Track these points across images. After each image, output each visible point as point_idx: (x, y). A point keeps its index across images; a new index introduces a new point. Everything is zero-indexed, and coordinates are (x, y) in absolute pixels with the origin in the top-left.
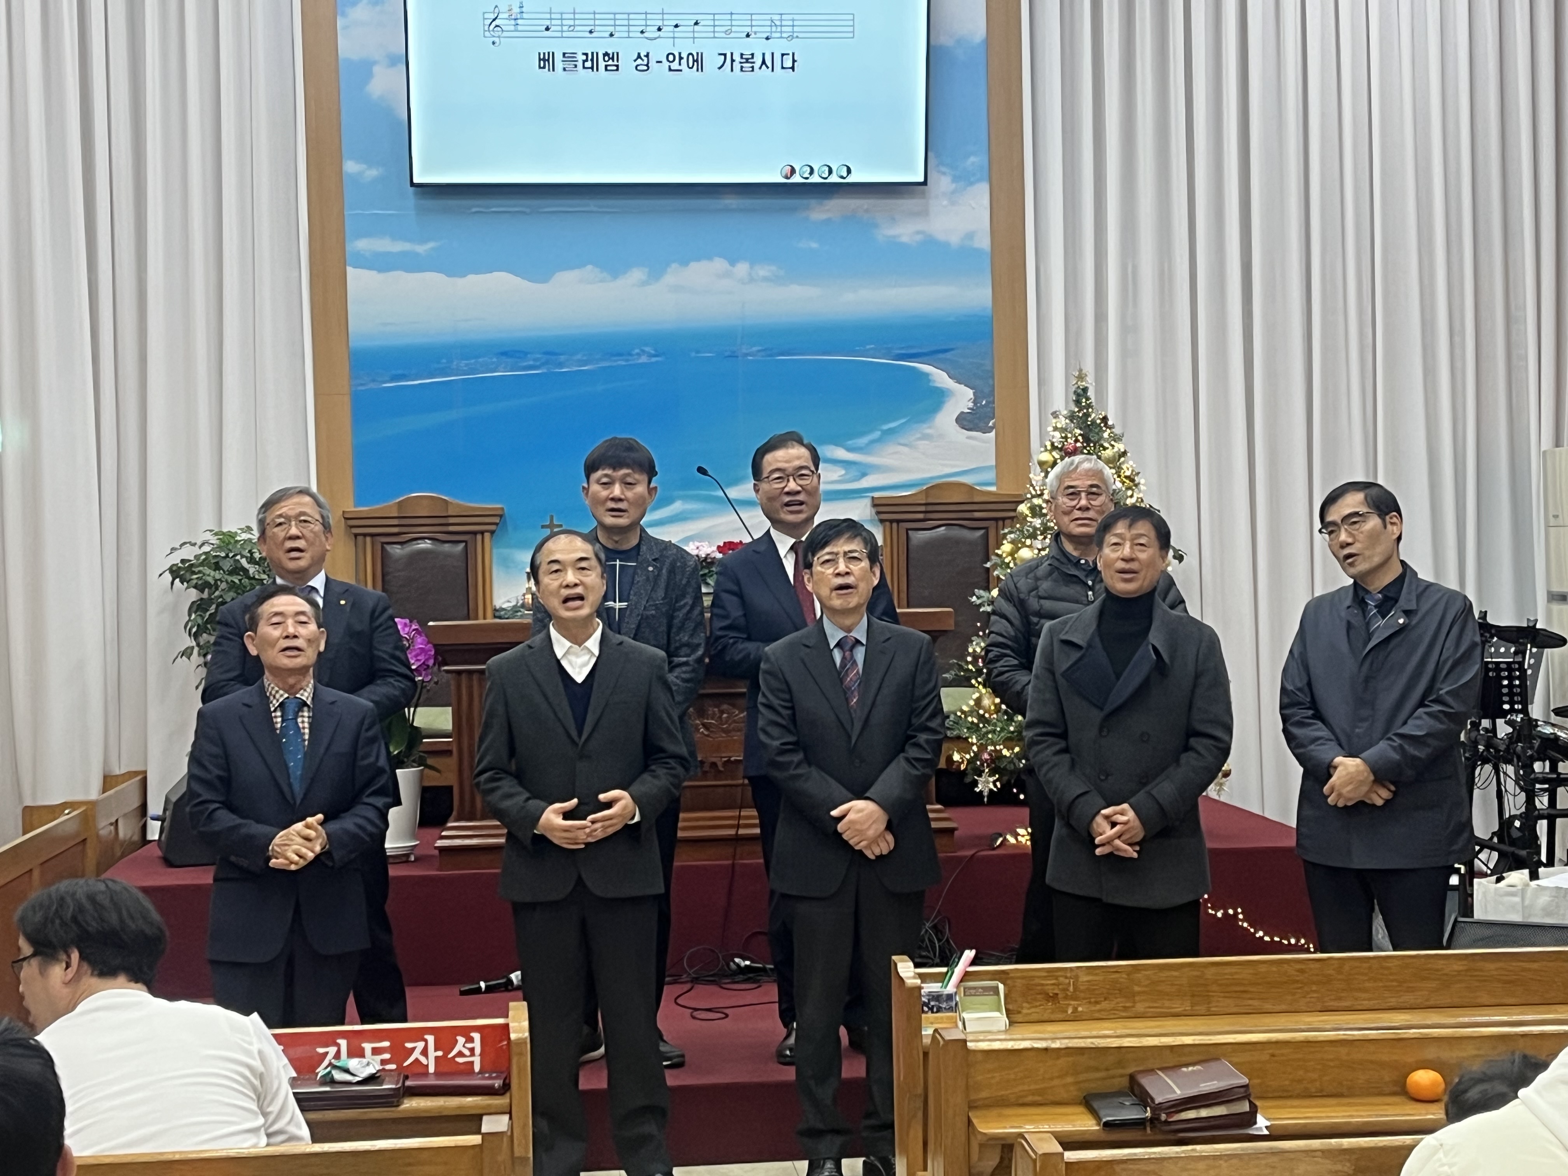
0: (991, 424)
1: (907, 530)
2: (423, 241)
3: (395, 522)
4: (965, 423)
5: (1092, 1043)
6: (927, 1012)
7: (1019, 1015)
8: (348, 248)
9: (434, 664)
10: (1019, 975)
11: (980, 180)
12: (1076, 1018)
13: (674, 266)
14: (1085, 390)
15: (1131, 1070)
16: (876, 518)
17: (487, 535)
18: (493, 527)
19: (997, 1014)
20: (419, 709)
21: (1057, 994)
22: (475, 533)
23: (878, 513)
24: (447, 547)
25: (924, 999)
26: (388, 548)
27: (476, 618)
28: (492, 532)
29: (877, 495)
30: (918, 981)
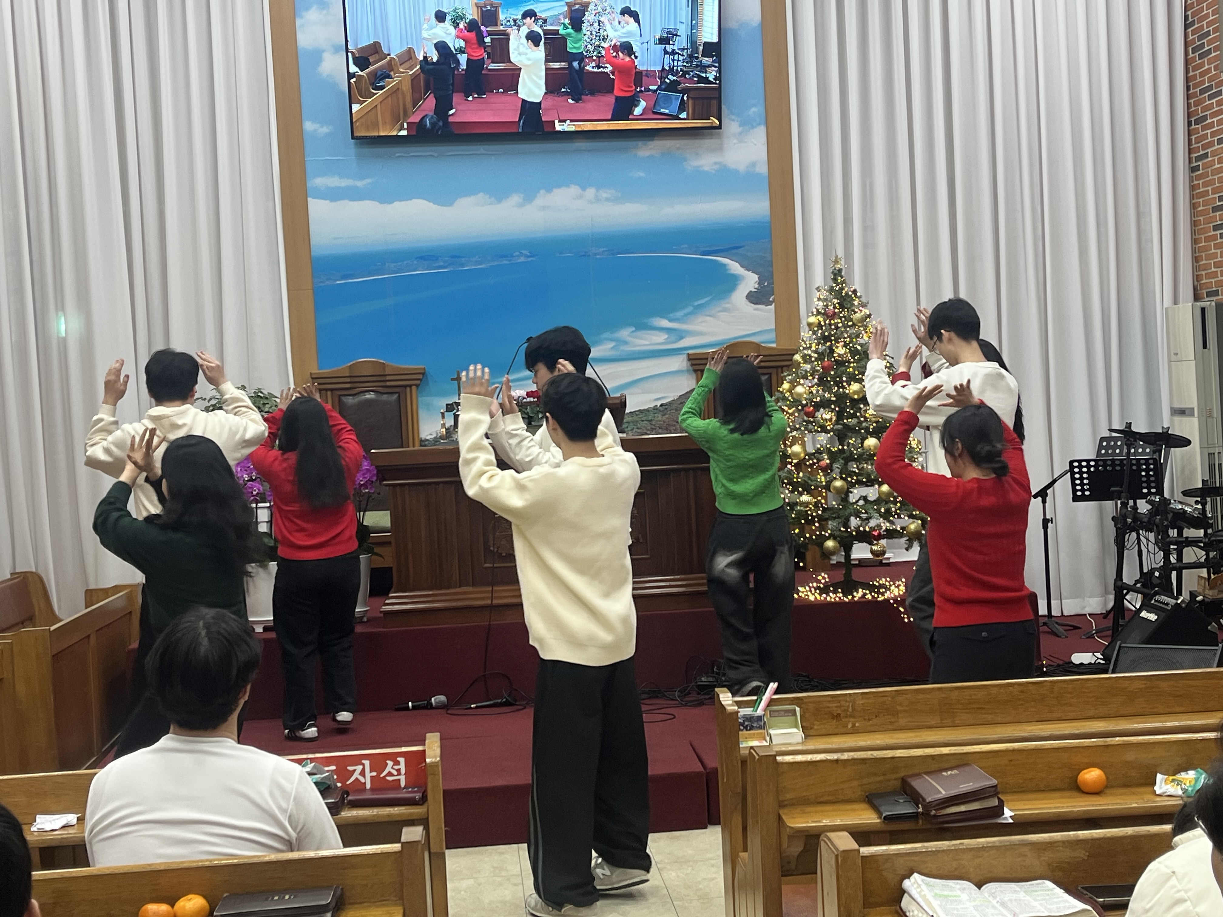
0: (771, 299)
2: (362, 178)
3: (348, 380)
4: (753, 299)
5: (872, 755)
6: (742, 730)
7: (812, 730)
8: (309, 185)
9: (377, 480)
10: (811, 700)
11: (760, 124)
12: (854, 732)
13: (542, 192)
14: (840, 270)
15: (902, 774)
16: (691, 368)
17: (414, 388)
18: (418, 382)
19: (794, 730)
20: (367, 513)
21: (839, 715)
22: (405, 386)
23: (692, 365)
24: (385, 397)
25: (740, 720)
26: (344, 399)
27: (408, 447)
28: (417, 386)
29: (691, 352)
30: (736, 708)
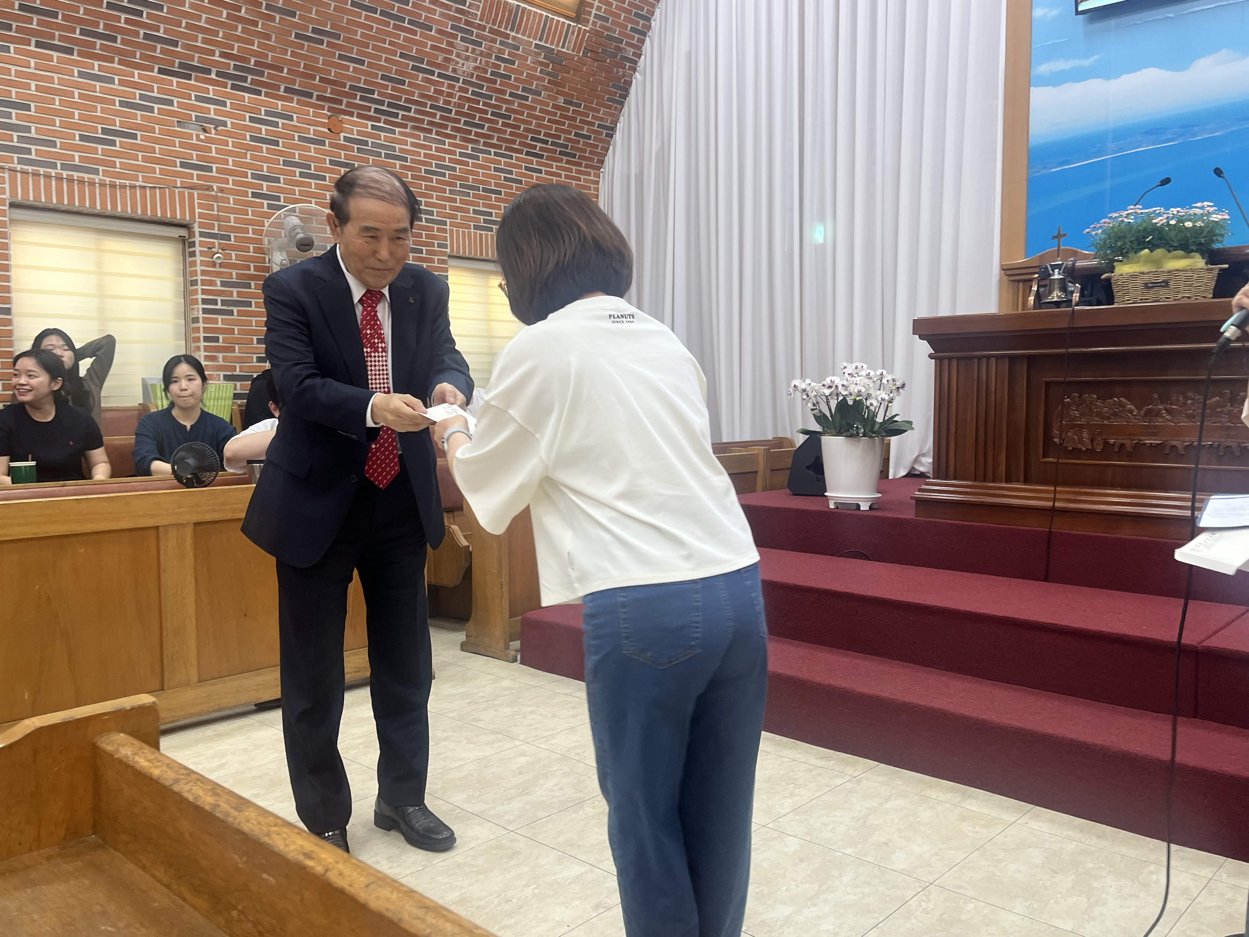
2: (1089, 56)
8: (1032, 74)
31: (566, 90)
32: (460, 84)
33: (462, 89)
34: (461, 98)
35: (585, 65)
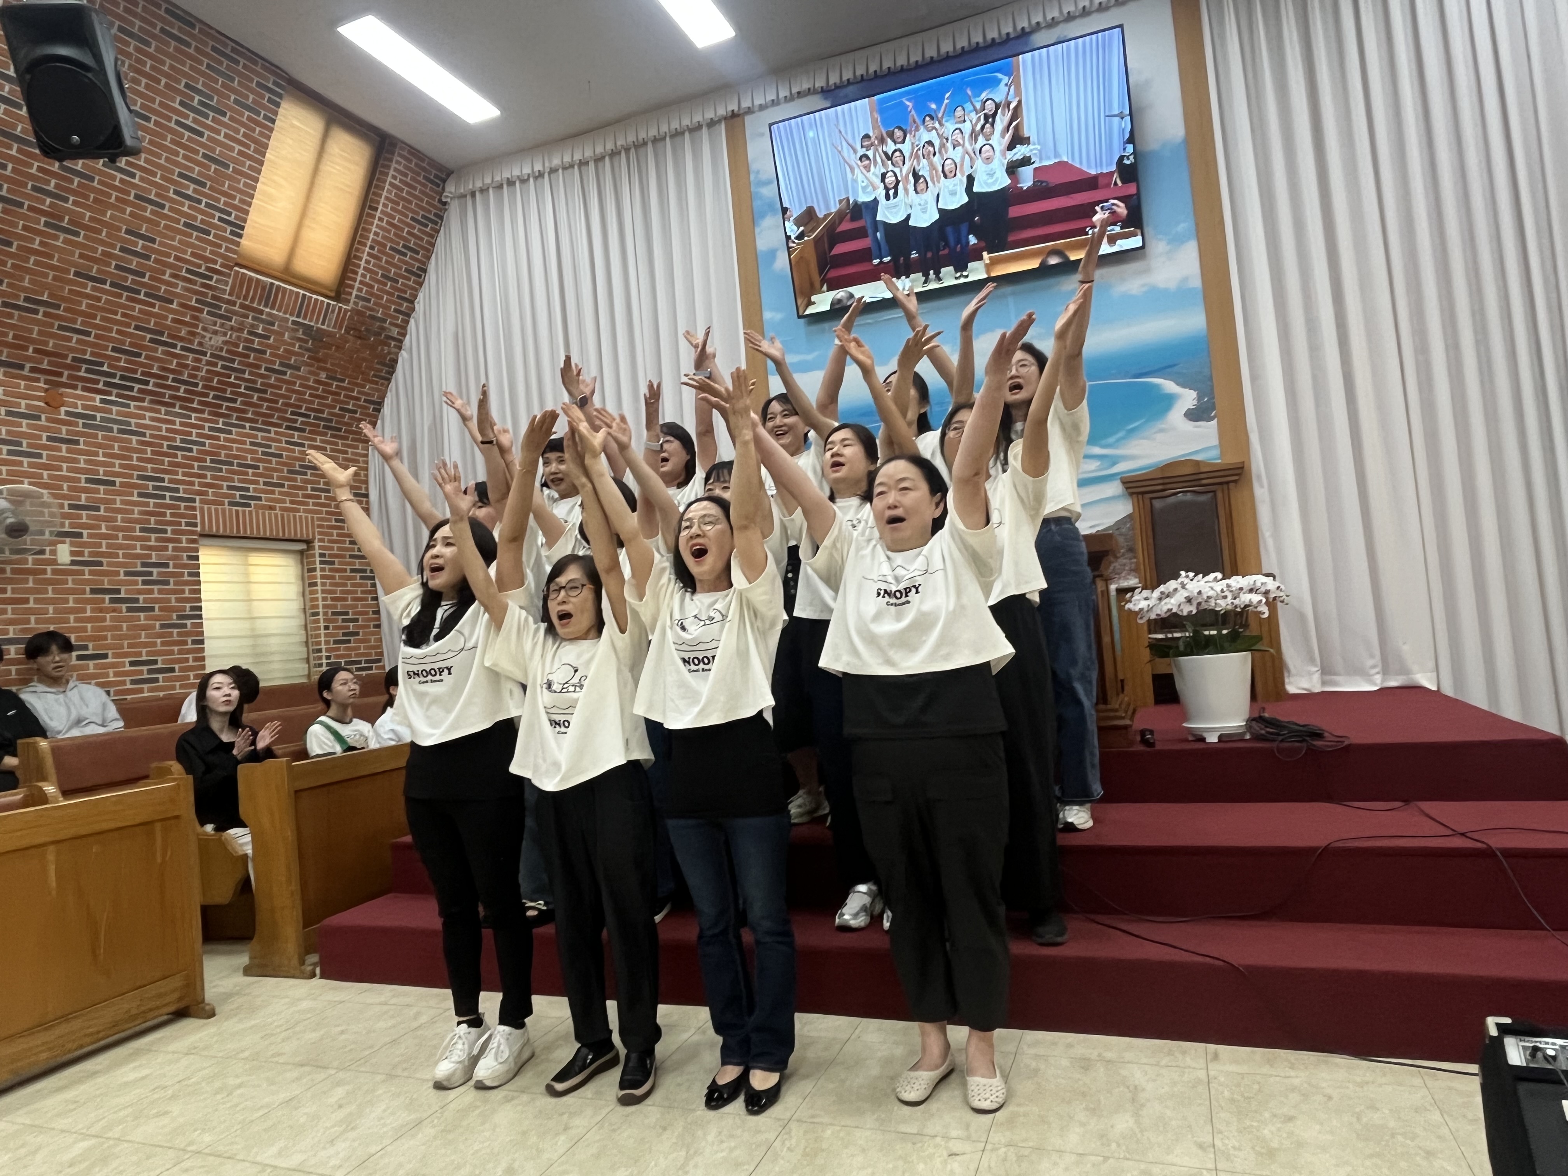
1: (1151, 499)
2: (811, 352)
11: (1190, 239)
16: (1126, 493)
23: (1127, 488)
31: (328, 366)
32: (208, 358)
33: (208, 363)
34: (208, 371)
35: (347, 342)
